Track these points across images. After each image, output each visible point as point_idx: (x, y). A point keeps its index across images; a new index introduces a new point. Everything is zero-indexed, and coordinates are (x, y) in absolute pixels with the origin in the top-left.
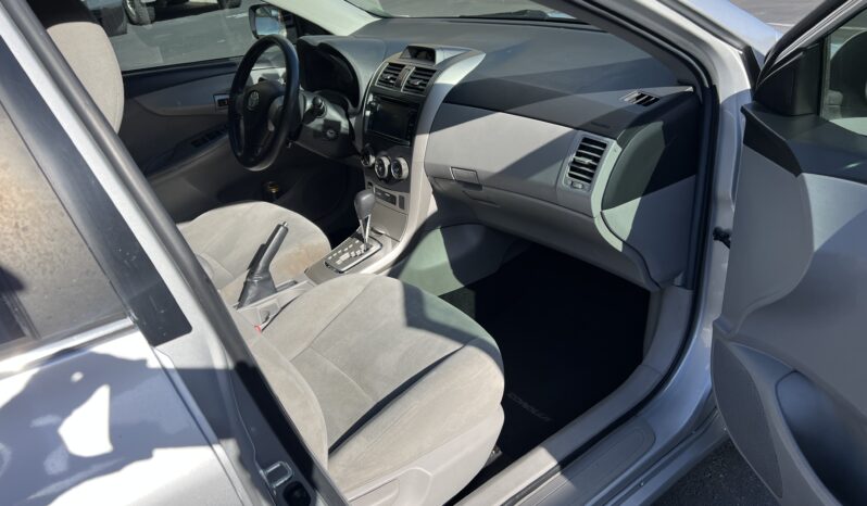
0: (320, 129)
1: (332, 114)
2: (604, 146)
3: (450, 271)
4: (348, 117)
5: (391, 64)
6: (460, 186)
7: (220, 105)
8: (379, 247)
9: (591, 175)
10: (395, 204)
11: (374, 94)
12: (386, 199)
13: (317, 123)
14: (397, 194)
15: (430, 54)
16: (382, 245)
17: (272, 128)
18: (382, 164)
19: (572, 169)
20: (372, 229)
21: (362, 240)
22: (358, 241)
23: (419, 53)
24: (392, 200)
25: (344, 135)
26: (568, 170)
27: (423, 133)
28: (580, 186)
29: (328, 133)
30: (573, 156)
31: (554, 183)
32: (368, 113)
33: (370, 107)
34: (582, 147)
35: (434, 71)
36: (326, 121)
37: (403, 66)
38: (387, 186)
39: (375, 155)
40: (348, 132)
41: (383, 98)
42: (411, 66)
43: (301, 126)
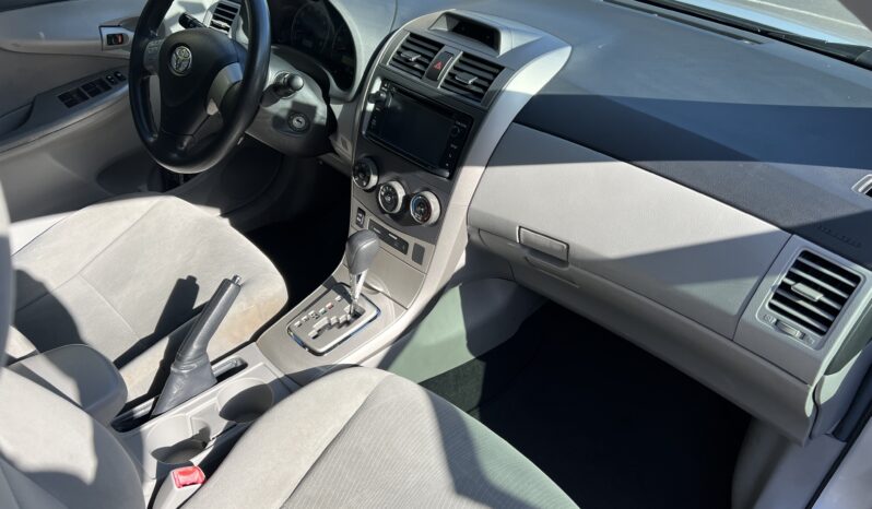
0: (284, 114)
1: (308, 94)
2: (856, 279)
3: (465, 342)
4: (327, 99)
5: (412, 35)
6: (526, 253)
7: (110, 43)
8: (375, 313)
9: (828, 324)
10: (405, 252)
11: (384, 80)
12: (390, 242)
13: (282, 106)
14: (412, 241)
15: (490, 36)
16: (378, 310)
17: (212, 109)
18: (393, 193)
19: (776, 297)
20: (365, 285)
21: (349, 299)
22: (339, 297)
23: (464, 27)
24: (402, 246)
25: (319, 126)
26: (768, 297)
27: (475, 163)
28: (798, 334)
29: (295, 122)
30: (782, 278)
31: (735, 310)
32: (370, 107)
33: (375, 98)
34: (798, 265)
35: (501, 68)
36: (295, 104)
37: (440, 46)
38: (394, 223)
39: (379, 174)
40: (324, 122)
41: (399, 90)
42: (457, 49)
43: (259, 107)
